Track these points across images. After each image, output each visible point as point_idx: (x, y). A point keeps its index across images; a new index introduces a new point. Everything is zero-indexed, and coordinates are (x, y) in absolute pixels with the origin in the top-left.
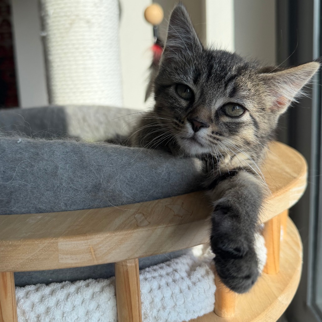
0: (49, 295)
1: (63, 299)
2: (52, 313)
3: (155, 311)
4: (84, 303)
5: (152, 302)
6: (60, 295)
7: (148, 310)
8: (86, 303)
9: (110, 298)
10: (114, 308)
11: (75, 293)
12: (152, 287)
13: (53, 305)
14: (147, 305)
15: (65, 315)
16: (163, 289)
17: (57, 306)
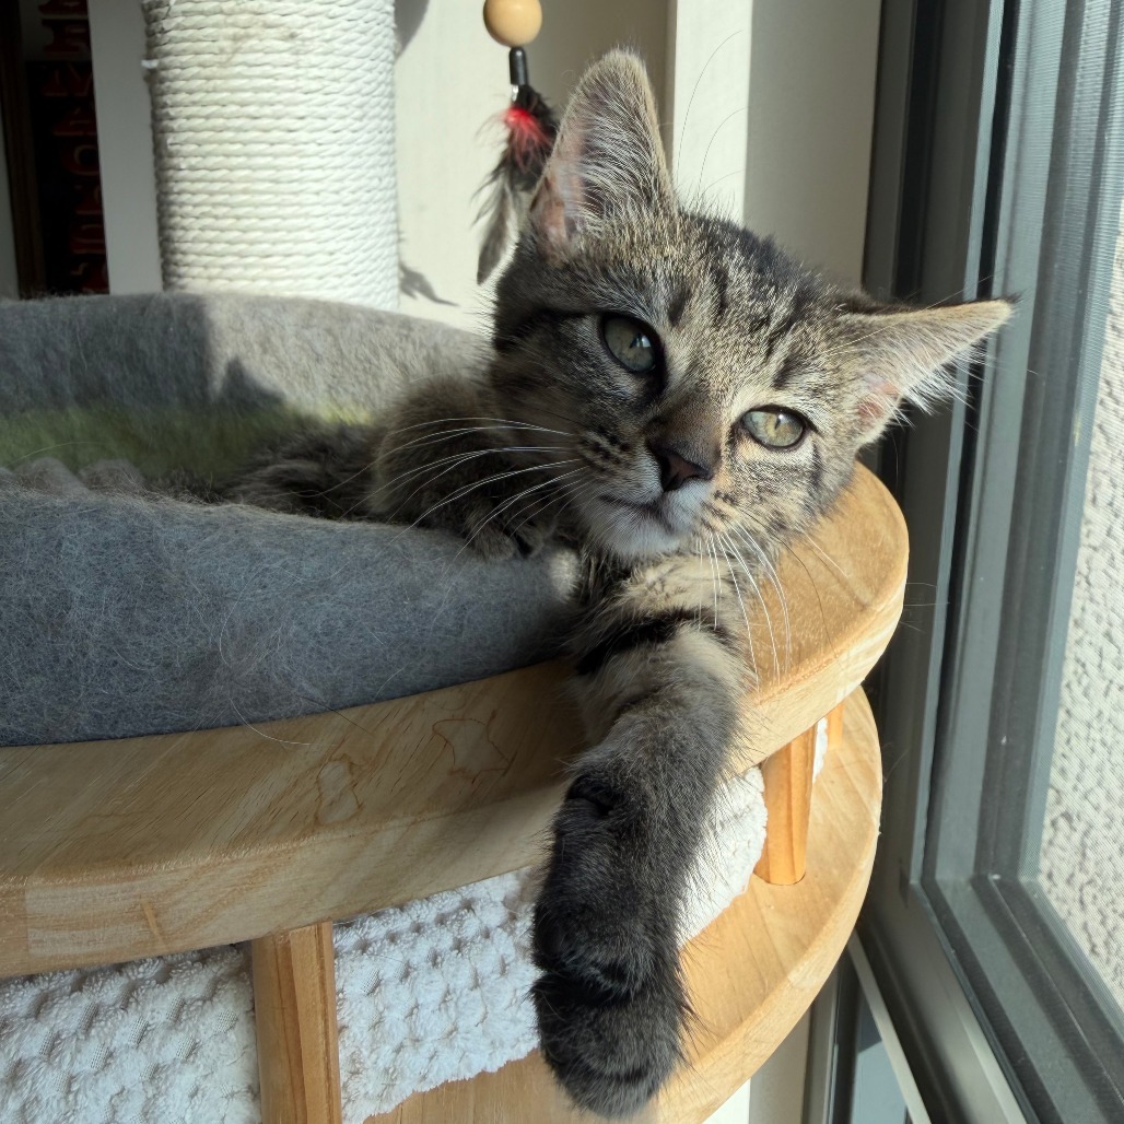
0: (26, 1017)
1: (73, 1031)
2: (29, 1083)
3: (387, 1050)
4: (144, 1040)
5: (377, 1024)
6: (64, 1017)
7: (362, 1049)
8: (153, 1040)
9: (237, 1019)
10: (248, 1050)
11: (118, 1006)
12: (381, 972)
13: (36, 1052)
14: (362, 1033)
15: (75, 1087)
16: (416, 979)
17: (49, 1055)
